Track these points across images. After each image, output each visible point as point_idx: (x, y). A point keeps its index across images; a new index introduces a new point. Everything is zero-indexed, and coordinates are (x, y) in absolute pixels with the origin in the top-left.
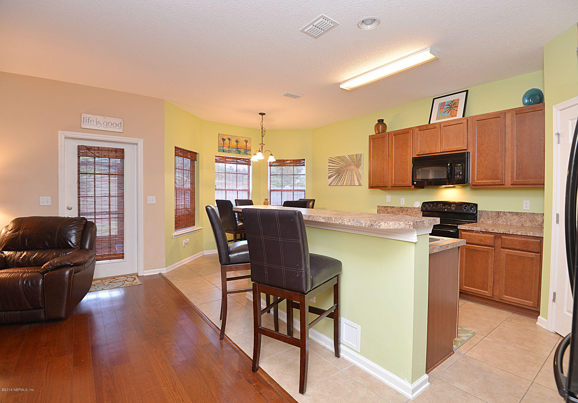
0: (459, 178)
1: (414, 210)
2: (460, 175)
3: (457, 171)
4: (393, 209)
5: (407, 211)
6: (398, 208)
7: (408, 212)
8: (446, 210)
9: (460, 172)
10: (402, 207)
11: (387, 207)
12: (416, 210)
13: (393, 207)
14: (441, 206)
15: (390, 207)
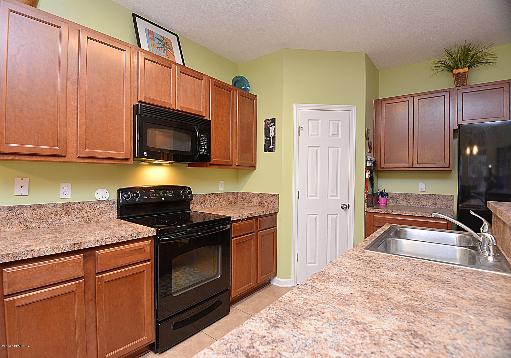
0: (204, 153)
1: (98, 206)
2: (205, 150)
3: (202, 143)
4: (40, 211)
5: (81, 210)
6: (56, 206)
7: (83, 213)
8: (163, 199)
9: (205, 145)
10: (68, 204)
11: (20, 207)
12: (102, 206)
13: (39, 206)
14: (154, 193)
15: (31, 206)
